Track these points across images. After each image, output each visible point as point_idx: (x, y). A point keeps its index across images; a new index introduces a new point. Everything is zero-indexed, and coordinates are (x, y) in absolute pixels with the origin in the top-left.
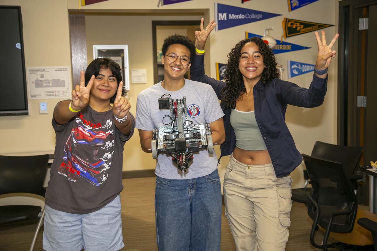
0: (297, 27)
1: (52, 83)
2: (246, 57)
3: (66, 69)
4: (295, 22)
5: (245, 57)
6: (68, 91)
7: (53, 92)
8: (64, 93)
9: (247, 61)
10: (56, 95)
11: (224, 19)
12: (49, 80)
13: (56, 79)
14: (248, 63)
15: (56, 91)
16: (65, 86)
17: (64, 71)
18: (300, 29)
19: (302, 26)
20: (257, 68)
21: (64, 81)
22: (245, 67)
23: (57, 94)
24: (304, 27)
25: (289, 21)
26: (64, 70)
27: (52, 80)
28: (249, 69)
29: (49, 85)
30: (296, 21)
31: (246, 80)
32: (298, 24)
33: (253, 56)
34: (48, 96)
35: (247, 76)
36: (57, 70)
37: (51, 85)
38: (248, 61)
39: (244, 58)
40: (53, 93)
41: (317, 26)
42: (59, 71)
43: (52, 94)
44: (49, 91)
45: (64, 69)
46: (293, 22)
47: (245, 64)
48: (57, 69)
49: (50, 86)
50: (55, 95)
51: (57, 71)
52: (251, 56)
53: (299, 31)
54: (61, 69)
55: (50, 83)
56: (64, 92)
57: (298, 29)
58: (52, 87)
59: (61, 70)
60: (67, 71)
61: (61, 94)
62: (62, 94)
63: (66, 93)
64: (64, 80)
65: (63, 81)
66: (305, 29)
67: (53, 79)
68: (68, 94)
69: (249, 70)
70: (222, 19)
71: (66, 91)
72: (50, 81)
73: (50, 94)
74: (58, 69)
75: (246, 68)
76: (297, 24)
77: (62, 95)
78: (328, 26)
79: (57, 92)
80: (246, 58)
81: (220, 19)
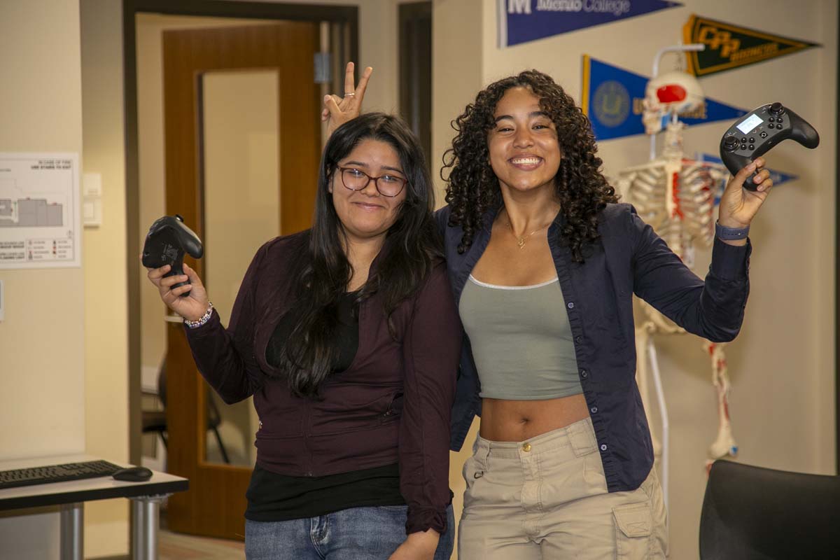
0: (721, 47)
1: (20, 214)
2: (509, 130)
3: (68, 162)
4: (720, 30)
5: (505, 130)
6: (70, 243)
7: (21, 245)
8: (57, 250)
9: (511, 141)
10: (30, 257)
11: (523, 9)
12: (10, 201)
13: (32, 197)
14: (516, 144)
15: (30, 243)
16: (61, 224)
17: (62, 170)
18: (731, 53)
19: (736, 44)
20: (541, 159)
21: (57, 207)
22: (508, 158)
23: (33, 250)
24: (742, 47)
25: (702, 25)
26: (59, 167)
27: (19, 201)
28: (519, 162)
29: (8, 217)
30: (722, 28)
31: (512, 194)
32: (727, 36)
33: (531, 127)
34: (6, 258)
35: (516, 184)
36: (36, 167)
37: (14, 218)
38: (515, 141)
39: (503, 133)
40: (23, 247)
41: (775, 46)
42: (45, 171)
43: (18, 251)
44: (9, 240)
45: (61, 164)
46: (713, 30)
47: (508, 149)
48: (36, 163)
49: (10, 224)
50: (27, 256)
51: (35, 171)
52: (524, 126)
53: (727, 60)
54: (52, 162)
55: (12, 210)
56: (57, 245)
57: (725, 52)
58: (18, 225)
59: (50, 167)
60: (69, 171)
61: (47, 252)
62: (51, 250)
63: (66, 247)
64: (59, 202)
65: (55, 204)
66: (744, 53)
67: (24, 197)
68: (69, 253)
69: (518, 166)
70: (519, 10)
71: (65, 242)
72: (13, 206)
73: (12, 250)
74: (40, 162)
75: (510, 160)
76: (721, 38)
77: (51, 256)
78: (802, 45)
79: (34, 245)
80: (507, 132)
81: (511, 10)
